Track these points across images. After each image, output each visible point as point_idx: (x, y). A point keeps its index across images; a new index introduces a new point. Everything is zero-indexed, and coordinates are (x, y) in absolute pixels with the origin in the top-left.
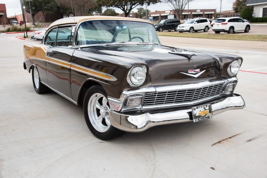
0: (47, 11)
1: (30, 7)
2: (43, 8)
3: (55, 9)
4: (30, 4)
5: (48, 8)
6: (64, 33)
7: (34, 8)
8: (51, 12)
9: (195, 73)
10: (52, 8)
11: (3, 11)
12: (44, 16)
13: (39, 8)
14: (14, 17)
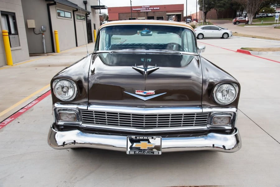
0: (219, 8)
1: (203, 5)
2: (215, 5)
3: (228, 5)
4: (203, 2)
5: (221, 4)
6: (220, 30)
7: (207, 6)
8: (223, 9)
9: (145, 94)
10: (224, 4)
11: (181, 11)
12: (217, 13)
13: (212, 5)
14: (190, 16)
